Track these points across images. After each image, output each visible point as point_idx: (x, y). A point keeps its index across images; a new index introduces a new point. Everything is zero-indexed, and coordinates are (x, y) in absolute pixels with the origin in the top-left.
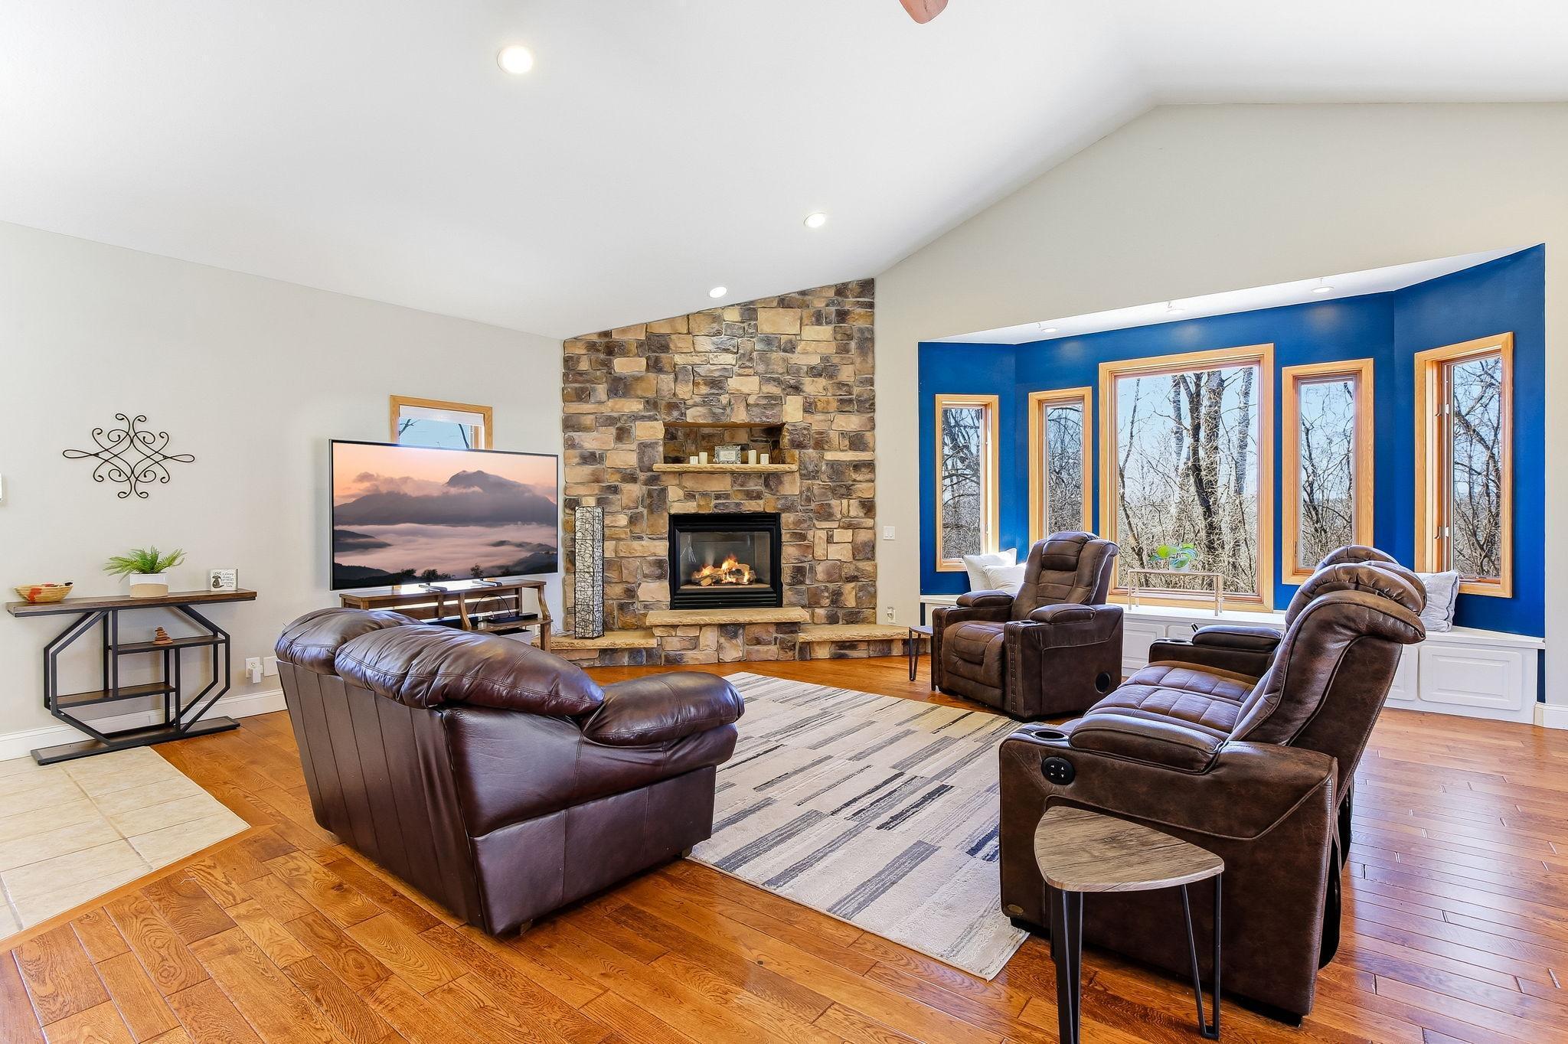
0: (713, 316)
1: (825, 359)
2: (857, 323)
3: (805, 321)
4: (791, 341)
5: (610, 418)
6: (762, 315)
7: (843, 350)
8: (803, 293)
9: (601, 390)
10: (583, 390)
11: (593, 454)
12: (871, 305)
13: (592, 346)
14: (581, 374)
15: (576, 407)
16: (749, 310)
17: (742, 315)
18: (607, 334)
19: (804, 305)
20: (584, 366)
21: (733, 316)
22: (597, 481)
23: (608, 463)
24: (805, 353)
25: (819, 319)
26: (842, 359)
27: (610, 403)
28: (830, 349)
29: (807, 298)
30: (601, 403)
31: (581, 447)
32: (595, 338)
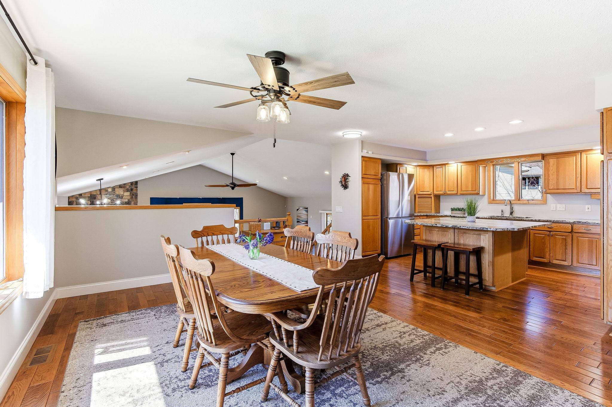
0: (106, 190)
1: (129, 200)
2: (134, 191)
3: (125, 191)
4: (122, 196)
6: (116, 190)
7: (132, 198)
8: (124, 184)
12: (137, 187)
16: (114, 188)
17: (112, 190)
19: (124, 187)
21: (110, 190)
24: (125, 199)
25: (127, 190)
26: (132, 200)
28: (129, 198)
29: (125, 185)
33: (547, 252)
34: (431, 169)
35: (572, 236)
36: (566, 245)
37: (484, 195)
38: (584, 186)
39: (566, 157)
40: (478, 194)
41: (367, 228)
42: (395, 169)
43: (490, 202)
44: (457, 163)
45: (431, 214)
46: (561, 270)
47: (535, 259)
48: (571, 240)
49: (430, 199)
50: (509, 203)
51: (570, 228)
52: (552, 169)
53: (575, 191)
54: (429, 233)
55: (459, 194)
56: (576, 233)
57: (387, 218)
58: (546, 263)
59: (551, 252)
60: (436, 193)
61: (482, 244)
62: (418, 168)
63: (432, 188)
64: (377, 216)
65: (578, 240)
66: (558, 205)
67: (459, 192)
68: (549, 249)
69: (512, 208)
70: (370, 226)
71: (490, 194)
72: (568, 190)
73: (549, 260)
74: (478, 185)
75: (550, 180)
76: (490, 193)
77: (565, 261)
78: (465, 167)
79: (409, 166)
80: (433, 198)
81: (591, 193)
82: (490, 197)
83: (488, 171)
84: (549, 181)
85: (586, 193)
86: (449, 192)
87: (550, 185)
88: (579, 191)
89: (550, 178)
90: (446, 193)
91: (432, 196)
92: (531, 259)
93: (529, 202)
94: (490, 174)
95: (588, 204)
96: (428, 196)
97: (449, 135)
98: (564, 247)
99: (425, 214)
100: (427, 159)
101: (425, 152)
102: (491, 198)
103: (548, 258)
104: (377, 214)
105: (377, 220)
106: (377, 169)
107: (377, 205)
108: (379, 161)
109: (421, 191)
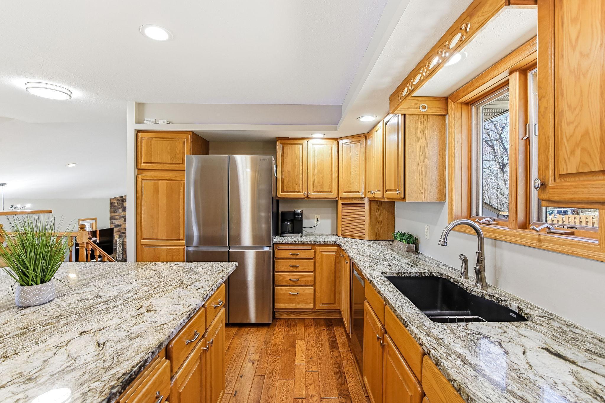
5: (123, 216)
9: (120, 210)
10: (116, 210)
11: (118, 225)
13: (118, 200)
14: (115, 206)
15: (113, 214)
18: (122, 197)
20: (116, 204)
22: (119, 231)
23: (122, 227)
27: (123, 213)
30: (120, 213)
31: (115, 223)
32: (119, 198)
34: (362, 142)
49: (361, 208)
62: (341, 143)
63: (364, 185)
64: (179, 240)
70: (159, 258)
79: (311, 141)
80: (367, 206)
91: (366, 201)
96: (358, 203)
101: (339, 108)
104: (179, 236)
105: (181, 247)
106: (178, 152)
107: (179, 219)
108: (184, 136)
109: (345, 192)
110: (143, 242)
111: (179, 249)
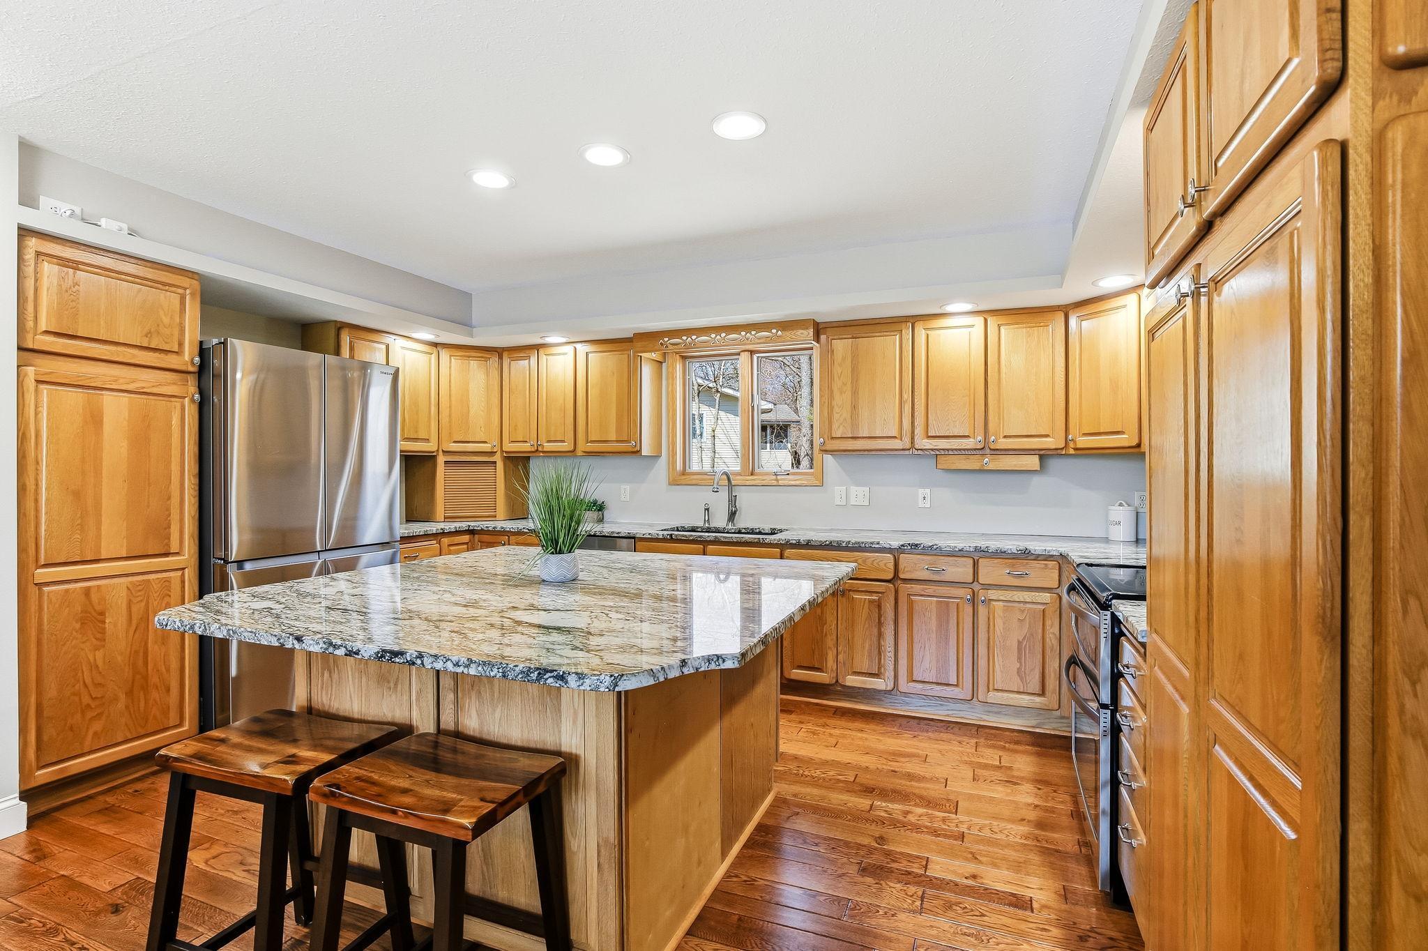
33: (829, 648)
34: (494, 360)
35: (896, 592)
36: (880, 624)
37: (657, 457)
38: (919, 431)
39: (877, 334)
40: (637, 452)
41: (78, 626)
42: (331, 343)
43: (674, 480)
44: (575, 345)
45: (490, 525)
46: (867, 704)
47: (798, 674)
48: (893, 608)
49: (490, 469)
50: (726, 482)
51: (891, 566)
52: (840, 372)
53: (897, 444)
54: (323, 669)
55: (579, 453)
56: (905, 580)
57: (226, 562)
58: (828, 685)
59: (840, 649)
60: (508, 447)
61: (569, 738)
62: (445, 355)
63: (498, 430)
64: (166, 555)
65: (911, 604)
66: (854, 490)
67: (582, 446)
68: (835, 638)
69: (732, 500)
70: (102, 614)
71: (674, 454)
72: (880, 441)
73: (835, 675)
74: (635, 421)
75: (836, 409)
76: (673, 450)
77: (876, 675)
78: (598, 363)
79: (401, 342)
80: (500, 465)
81: (938, 453)
82: (674, 462)
83: (667, 379)
84: (832, 410)
85: (925, 450)
86: (548, 447)
87: (835, 426)
88: (908, 445)
89: (834, 403)
90: (540, 449)
91: (498, 458)
92: (787, 677)
93: (777, 480)
94: (673, 385)
95: (923, 487)
96: (482, 461)
97: (490, 179)
98: (875, 631)
99: (463, 525)
100: (474, 322)
101: (466, 296)
102: (678, 468)
103: (832, 670)
104: (168, 545)
105: (172, 574)
106: (166, 320)
107: (169, 498)
108: (185, 282)
109: (455, 442)
110: (42, 574)
111: (168, 580)
